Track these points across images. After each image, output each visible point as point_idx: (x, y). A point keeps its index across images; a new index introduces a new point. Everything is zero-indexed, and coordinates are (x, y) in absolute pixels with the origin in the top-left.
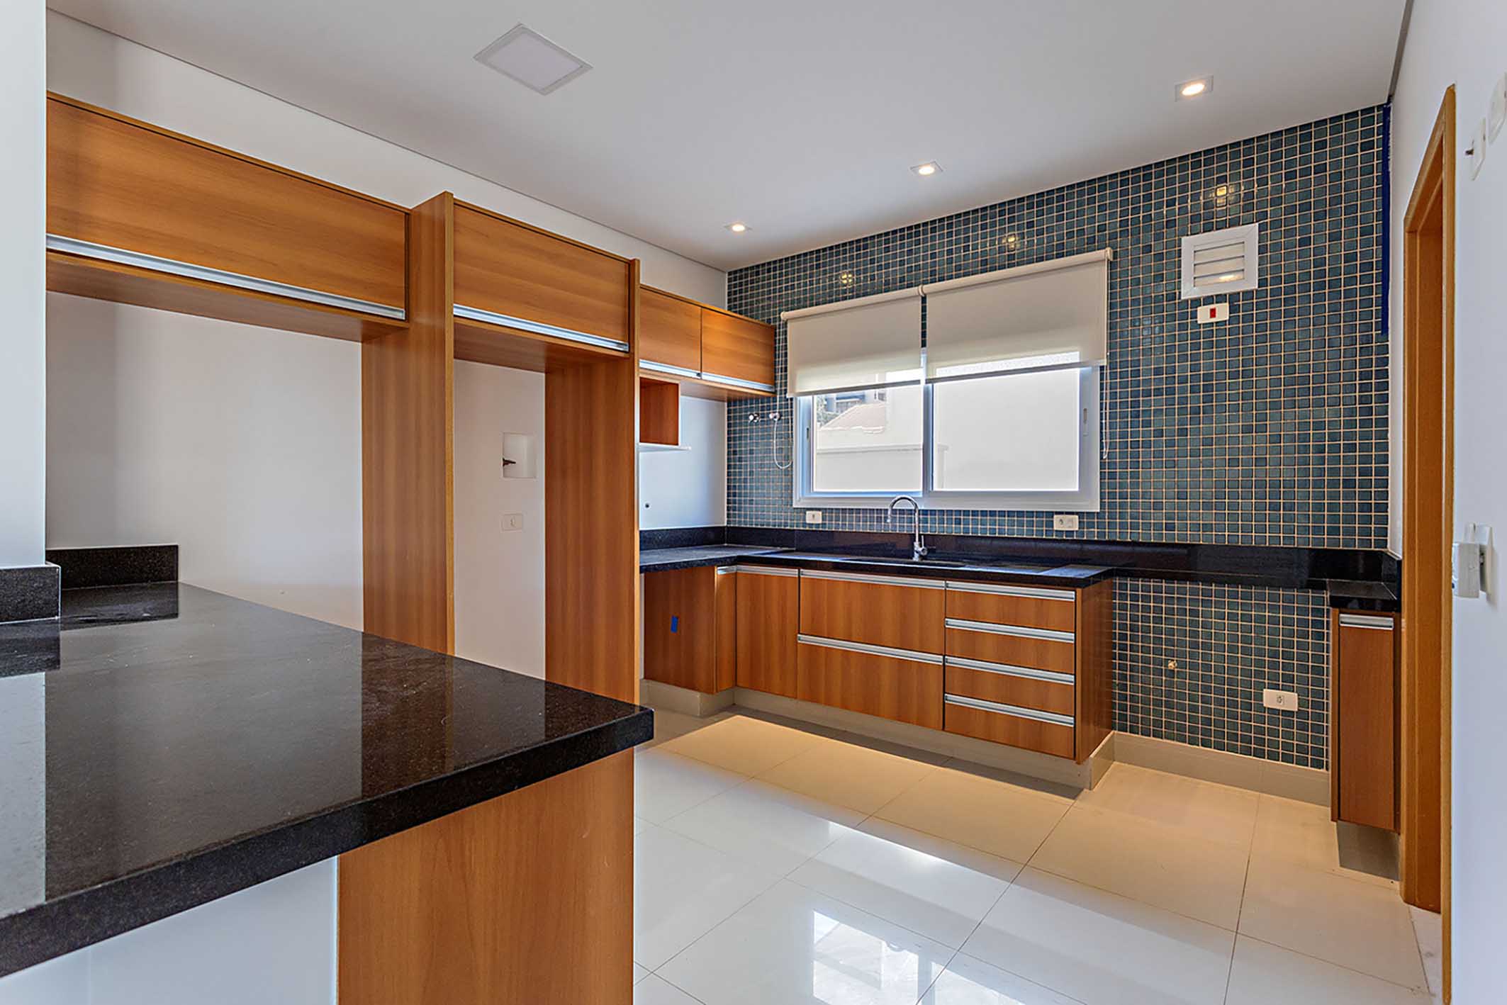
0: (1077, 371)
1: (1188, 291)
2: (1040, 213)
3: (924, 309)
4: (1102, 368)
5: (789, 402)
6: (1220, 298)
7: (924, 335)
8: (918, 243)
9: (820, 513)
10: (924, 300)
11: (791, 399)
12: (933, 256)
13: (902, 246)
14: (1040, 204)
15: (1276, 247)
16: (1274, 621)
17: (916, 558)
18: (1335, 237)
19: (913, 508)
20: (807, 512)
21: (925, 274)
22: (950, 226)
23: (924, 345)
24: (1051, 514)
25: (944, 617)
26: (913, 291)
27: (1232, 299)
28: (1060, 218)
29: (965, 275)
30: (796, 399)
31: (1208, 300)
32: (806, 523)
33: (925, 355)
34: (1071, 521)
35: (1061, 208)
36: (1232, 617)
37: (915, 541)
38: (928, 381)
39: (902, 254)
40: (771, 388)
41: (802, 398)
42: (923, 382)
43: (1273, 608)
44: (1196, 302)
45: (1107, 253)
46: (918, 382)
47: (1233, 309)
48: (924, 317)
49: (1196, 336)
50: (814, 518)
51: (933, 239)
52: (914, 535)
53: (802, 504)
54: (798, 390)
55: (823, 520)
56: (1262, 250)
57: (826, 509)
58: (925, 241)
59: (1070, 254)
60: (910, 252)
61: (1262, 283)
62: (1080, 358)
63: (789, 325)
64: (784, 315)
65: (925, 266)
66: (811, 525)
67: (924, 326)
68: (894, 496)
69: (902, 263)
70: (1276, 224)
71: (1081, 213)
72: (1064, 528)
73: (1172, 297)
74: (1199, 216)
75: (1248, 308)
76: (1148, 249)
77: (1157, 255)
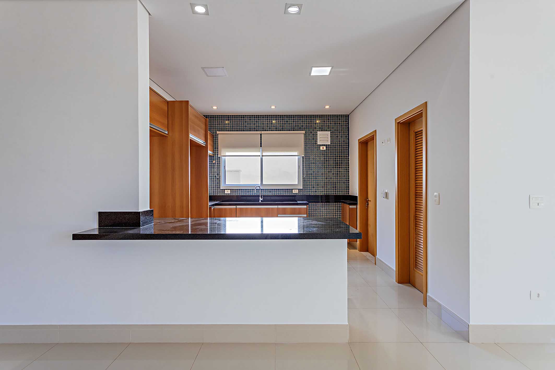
0: (297, 157)
1: (319, 143)
2: (289, 120)
3: (261, 137)
4: (303, 157)
5: (219, 158)
6: (324, 145)
7: (261, 144)
8: (259, 120)
9: (230, 190)
10: (261, 135)
11: (220, 157)
12: (263, 124)
13: (254, 120)
14: (289, 117)
15: (333, 137)
16: (333, 209)
17: (260, 201)
18: (342, 137)
19: (259, 188)
20: (225, 190)
21: (261, 128)
22: (267, 117)
23: (261, 146)
24: (292, 189)
25: (277, 214)
26: (259, 132)
27: (326, 145)
28: (294, 122)
29: (272, 131)
30: (221, 157)
31: (322, 145)
32: (225, 194)
33: (261, 149)
34: (296, 191)
35: (294, 119)
36: (327, 209)
37: (260, 197)
38: (262, 156)
39: (254, 122)
40: (213, 153)
41: (223, 157)
42: (261, 156)
43: (333, 207)
44: (320, 145)
45: (304, 132)
46: (260, 156)
47: (326, 148)
48: (261, 139)
49: (320, 152)
50: (228, 192)
51: (263, 120)
52: (259, 196)
53: (223, 188)
54: (222, 155)
55: (230, 192)
56: (331, 137)
57: (231, 189)
58: (261, 120)
59: (296, 130)
60: (257, 122)
61: (331, 143)
62: (297, 154)
63: (219, 135)
64: (218, 132)
65: (261, 126)
66: (226, 194)
67: (261, 142)
68: (255, 185)
69: (254, 124)
70: (333, 132)
71: (298, 121)
72: (295, 192)
73: (316, 143)
74: (320, 128)
75: (329, 148)
76: (311, 132)
77: (313, 134)
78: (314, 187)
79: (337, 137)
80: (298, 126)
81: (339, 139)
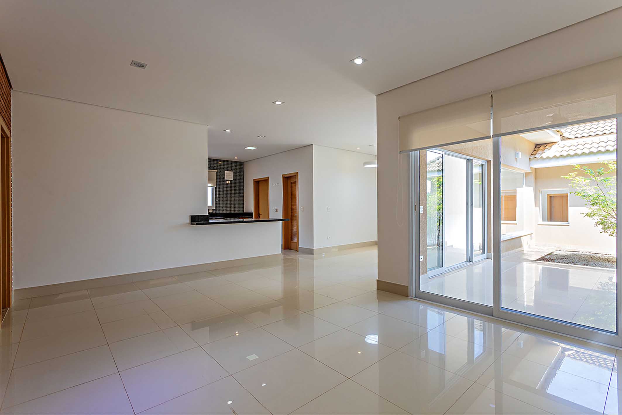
0: (212, 187)
4: (215, 188)
6: (229, 180)
24: (209, 209)
27: (230, 180)
31: (228, 180)
44: (227, 180)
45: (217, 171)
47: (230, 182)
49: (227, 185)
56: (233, 175)
59: (211, 169)
61: (233, 179)
62: (212, 185)
70: (234, 172)
71: (212, 163)
72: (211, 211)
73: (224, 179)
74: (226, 169)
75: (232, 182)
76: (221, 171)
77: (222, 173)
78: (222, 208)
79: (237, 175)
80: (212, 166)
81: (238, 177)
